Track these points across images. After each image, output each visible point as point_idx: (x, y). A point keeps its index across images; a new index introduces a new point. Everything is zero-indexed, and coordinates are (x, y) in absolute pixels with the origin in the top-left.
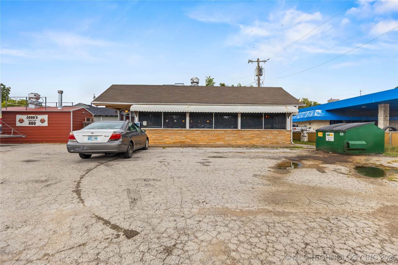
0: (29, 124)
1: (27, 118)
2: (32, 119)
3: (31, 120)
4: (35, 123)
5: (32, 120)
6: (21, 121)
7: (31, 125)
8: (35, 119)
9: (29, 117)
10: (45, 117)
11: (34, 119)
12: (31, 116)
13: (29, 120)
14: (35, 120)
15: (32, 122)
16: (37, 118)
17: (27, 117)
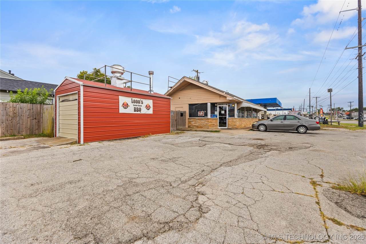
0: (134, 111)
1: (132, 103)
2: (138, 104)
3: (136, 105)
4: (140, 110)
5: (138, 106)
6: (126, 106)
7: (136, 112)
8: (141, 104)
9: (134, 101)
10: (150, 102)
11: (139, 104)
12: (136, 99)
13: (134, 105)
14: (140, 106)
15: (137, 108)
16: (142, 103)
17: (132, 101)
